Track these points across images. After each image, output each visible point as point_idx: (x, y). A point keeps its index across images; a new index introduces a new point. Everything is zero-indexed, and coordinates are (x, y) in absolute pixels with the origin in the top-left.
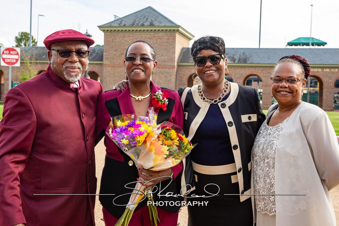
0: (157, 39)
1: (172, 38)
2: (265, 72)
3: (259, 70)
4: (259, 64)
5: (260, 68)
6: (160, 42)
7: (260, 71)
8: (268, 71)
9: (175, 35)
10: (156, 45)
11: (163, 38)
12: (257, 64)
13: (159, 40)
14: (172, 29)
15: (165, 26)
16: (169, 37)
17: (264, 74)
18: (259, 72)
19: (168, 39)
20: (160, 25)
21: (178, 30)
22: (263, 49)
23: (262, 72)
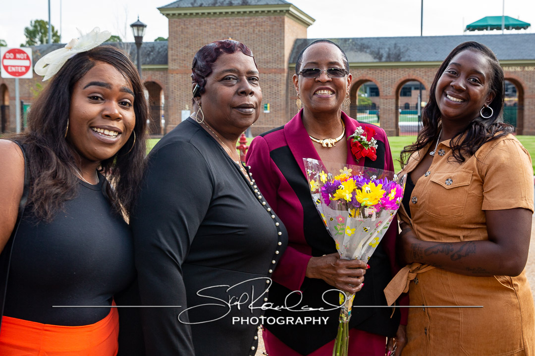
0: (254, 27)
1: (279, 25)
2: (431, 74)
3: (420, 71)
4: (420, 62)
5: (422, 69)
6: (259, 31)
7: (423, 73)
9: (284, 19)
12: (416, 62)
13: (258, 28)
14: (278, 9)
15: (267, 6)
16: (273, 22)
17: (428, 77)
18: (420, 74)
19: (272, 26)
21: (288, 11)
22: (426, 37)
23: (426, 75)
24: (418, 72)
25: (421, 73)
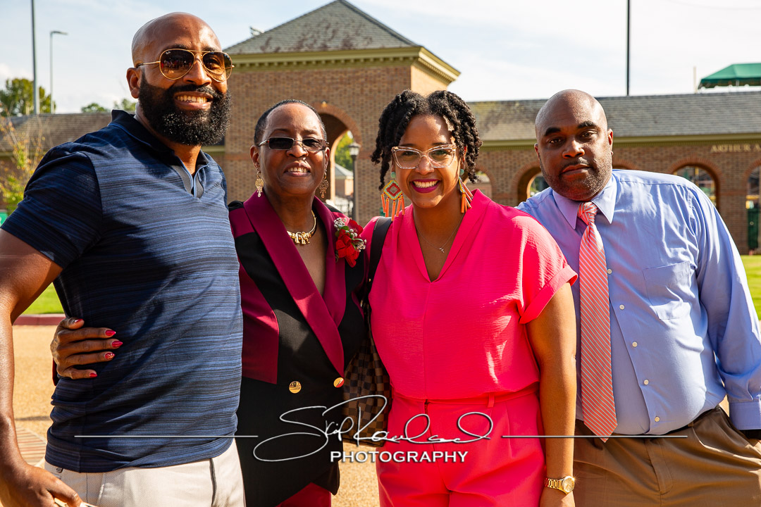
0: (362, 84)
1: (402, 80)
2: (648, 156)
3: (630, 153)
4: (630, 137)
5: (633, 149)
6: (371, 91)
7: (635, 155)
8: (655, 155)
9: (410, 71)
10: (361, 98)
11: (378, 79)
12: (625, 137)
13: (369, 85)
14: (401, 55)
15: (383, 50)
16: (393, 76)
17: (644, 162)
18: (630, 158)
19: (391, 83)
20: (371, 46)
21: (416, 58)
22: (639, 98)
23: (639, 158)
24: (627, 153)
25: (632, 155)
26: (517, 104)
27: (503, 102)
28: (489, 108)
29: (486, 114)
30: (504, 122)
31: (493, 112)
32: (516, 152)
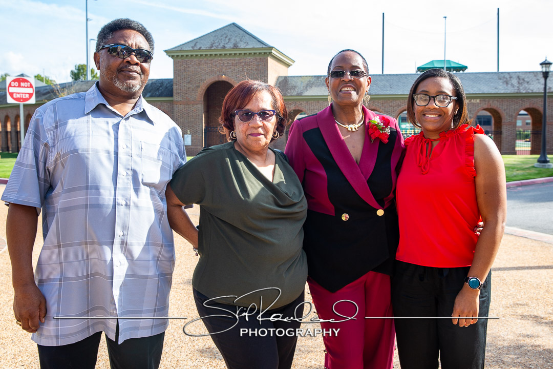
0: (243, 66)
1: (263, 64)
6: (247, 69)
7: (380, 104)
8: (391, 104)
9: (267, 60)
10: (242, 73)
13: (246, 66)
14: (263, 51)
15: (253, 49)
16: (258, 62)
19: (258, 66)
20: (246, 47)
21: (270, 53)
24: (377, 103)
26: (322, 78)
27: (315, 76)
28: (308, 79)
29: (306, 82)
30: (315, 87)
31: (310, 81)
32: (321, 102)
